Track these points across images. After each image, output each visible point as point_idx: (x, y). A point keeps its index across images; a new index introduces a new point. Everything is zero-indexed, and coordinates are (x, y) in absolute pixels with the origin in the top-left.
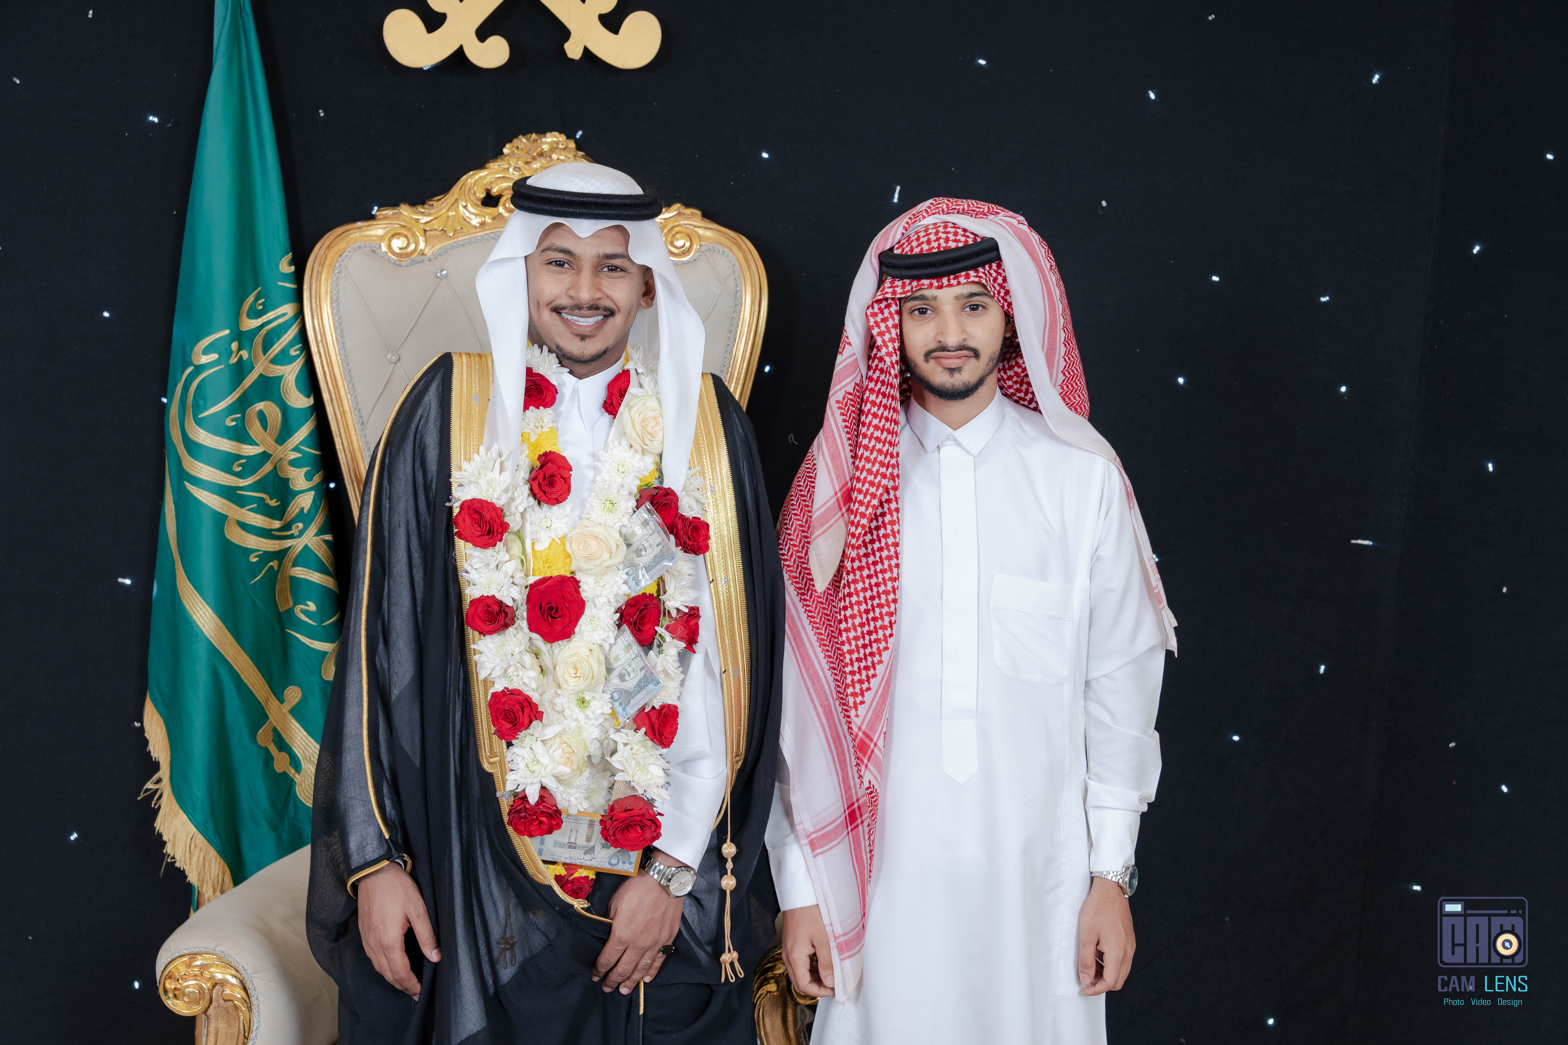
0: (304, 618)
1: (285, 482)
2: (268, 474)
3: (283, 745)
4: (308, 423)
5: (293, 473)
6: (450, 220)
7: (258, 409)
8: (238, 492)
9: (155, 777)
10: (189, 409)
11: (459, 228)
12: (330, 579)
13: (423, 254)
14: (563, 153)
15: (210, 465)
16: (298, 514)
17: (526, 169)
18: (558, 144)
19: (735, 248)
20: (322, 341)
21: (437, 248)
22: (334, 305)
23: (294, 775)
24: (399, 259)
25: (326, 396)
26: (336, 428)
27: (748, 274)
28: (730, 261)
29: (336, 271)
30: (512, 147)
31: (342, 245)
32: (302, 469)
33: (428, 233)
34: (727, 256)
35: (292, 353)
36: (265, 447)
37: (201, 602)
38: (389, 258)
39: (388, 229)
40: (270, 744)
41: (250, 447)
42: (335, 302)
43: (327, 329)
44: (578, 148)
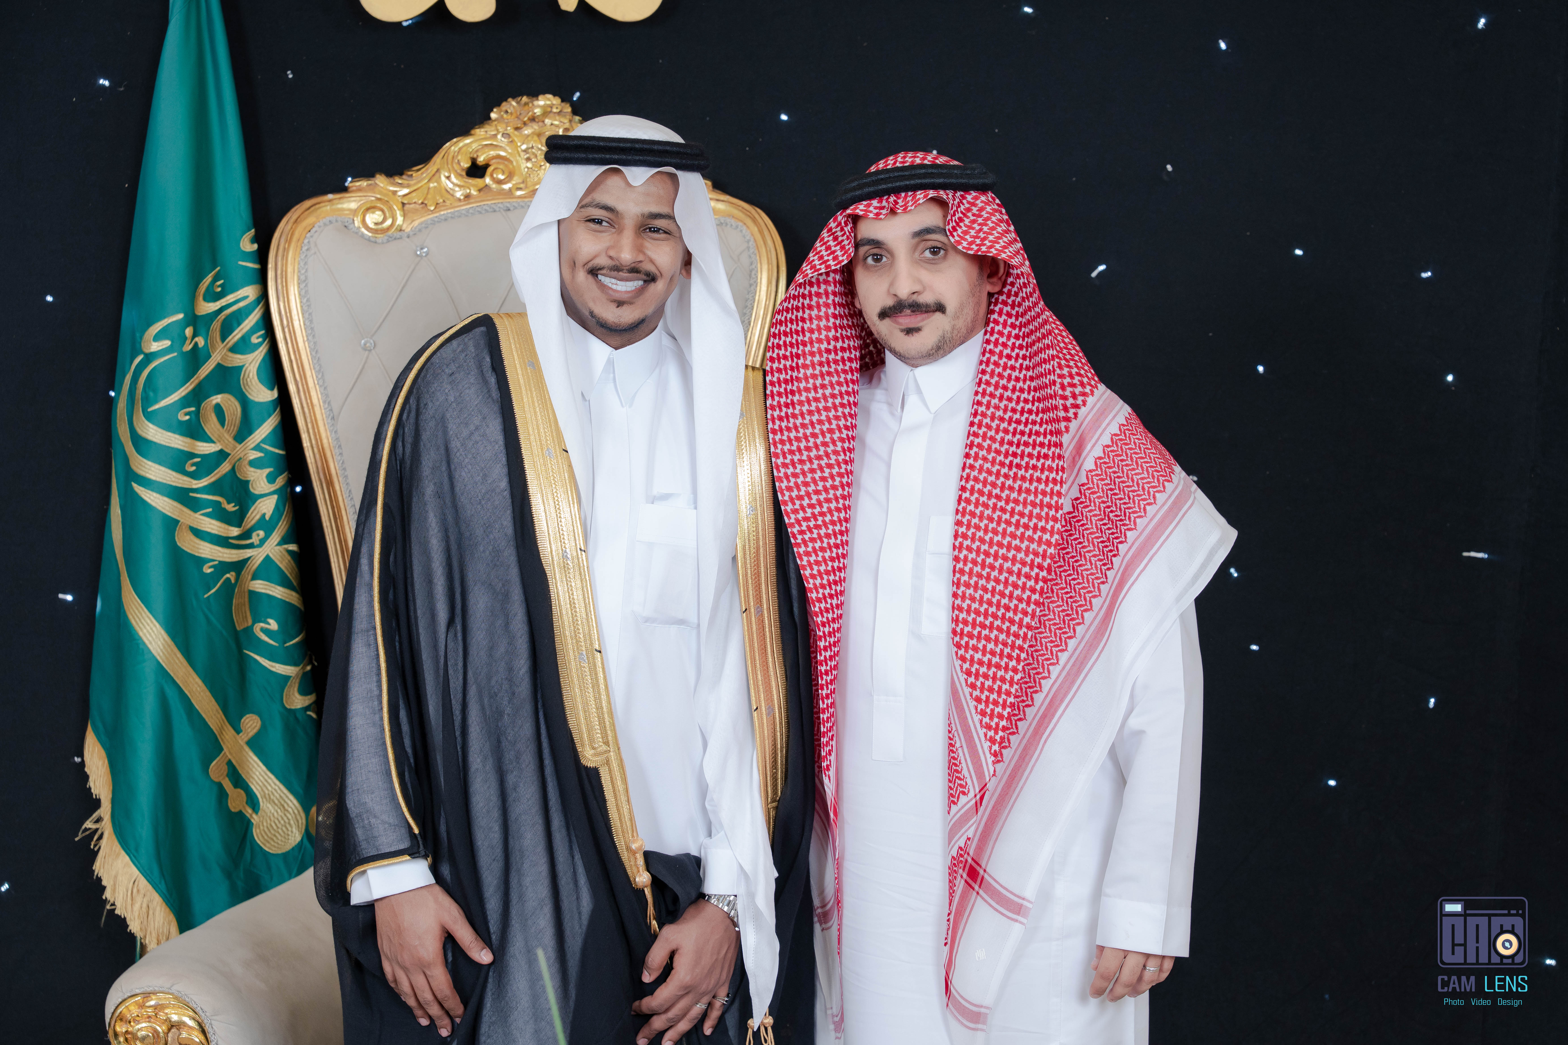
0: (264, 637)
1: (245, 484)
2: (225, 475)
3: (238, 780)
4: (272, 417)
5: (253, 474)
6: (431, 191)
7: (214, 402)
8: (191, 494)
9: (95, 816)
10: (138, 402)
11: (441, 201)
12: (294, 594)
13: (401, 230)
14: (557, 118)
15: (160, 464)
16: (259, 521)
17: (516, 136)
18: (552, 107)
19: (749, 222)
20: (288, 325)
21: (416, 223)
22: (302, 286)
23: (251, 815)
24: (374, 235)
25: (292, 388)
26: (303, 422)
27: (764, 250)
28: (744, 237)
29: (304, 249)
30: (501, 111)
31: (311, 220)
32: (264, 470)
33: (407, 206)
34: (741, 231)
35: (255, 340)
36: (222, 445)
37: (148, 617)
38: (363, 234)
39: (362, 202)
40: (224, 778)
41: (205, 444)
42: (303, 283)
43: (294, 312)
44: (575, 112)
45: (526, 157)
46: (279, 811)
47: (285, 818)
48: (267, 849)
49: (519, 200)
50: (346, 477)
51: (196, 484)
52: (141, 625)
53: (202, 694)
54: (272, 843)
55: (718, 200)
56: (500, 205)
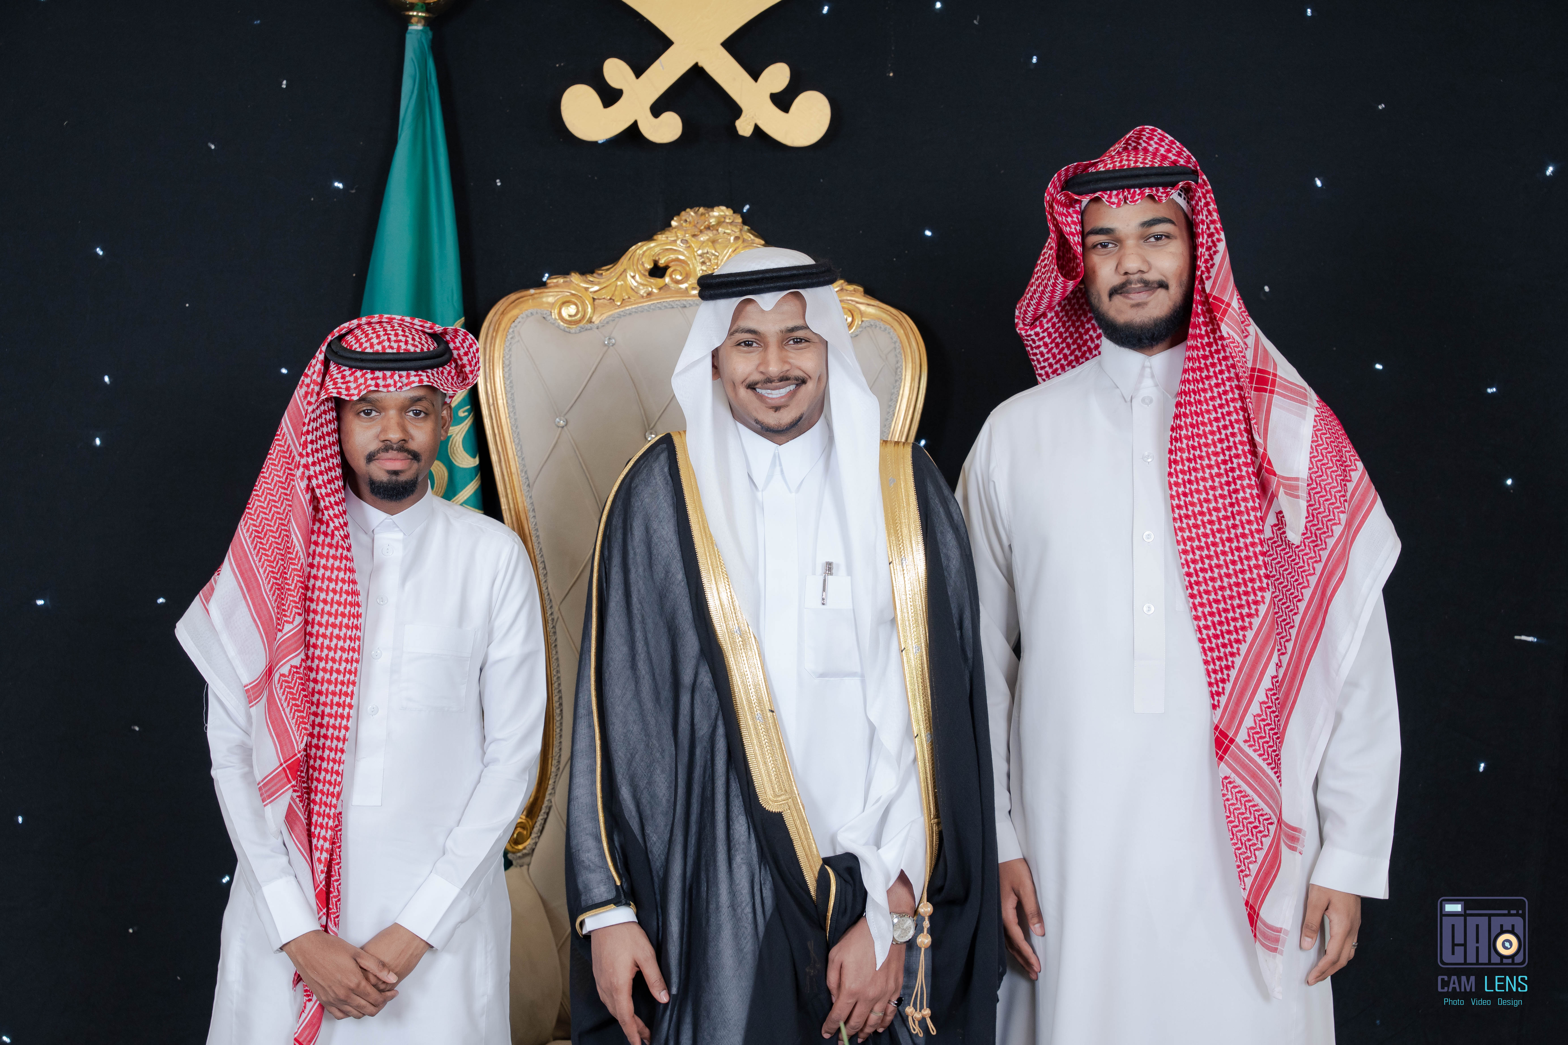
4: (473, 482)
6: (618, 288)
11: (627, 297)
13: (591, 322)
14: (729, 227)
17: (693, 242)
18: (725, 218)
19: (896, 325)
20: (493, 404)
21: (604, 316)
22: (506, 370)
24: (568, 326)
25: (494, 458)
26: (503, 488)
27: (909, 350)
28: (892, 338)
29: (509, 337)
30: (681, 220)
31: (515, 312)
33: (597, 301)
34: (889, 333)
35: (461, 414)
38: (559, 325)
39: (558, 297)
42: (507, 367)
43: (499, 392)
44: (744, 223)
50: (538, 536)
55: (868, 305)
56: (677, 303)
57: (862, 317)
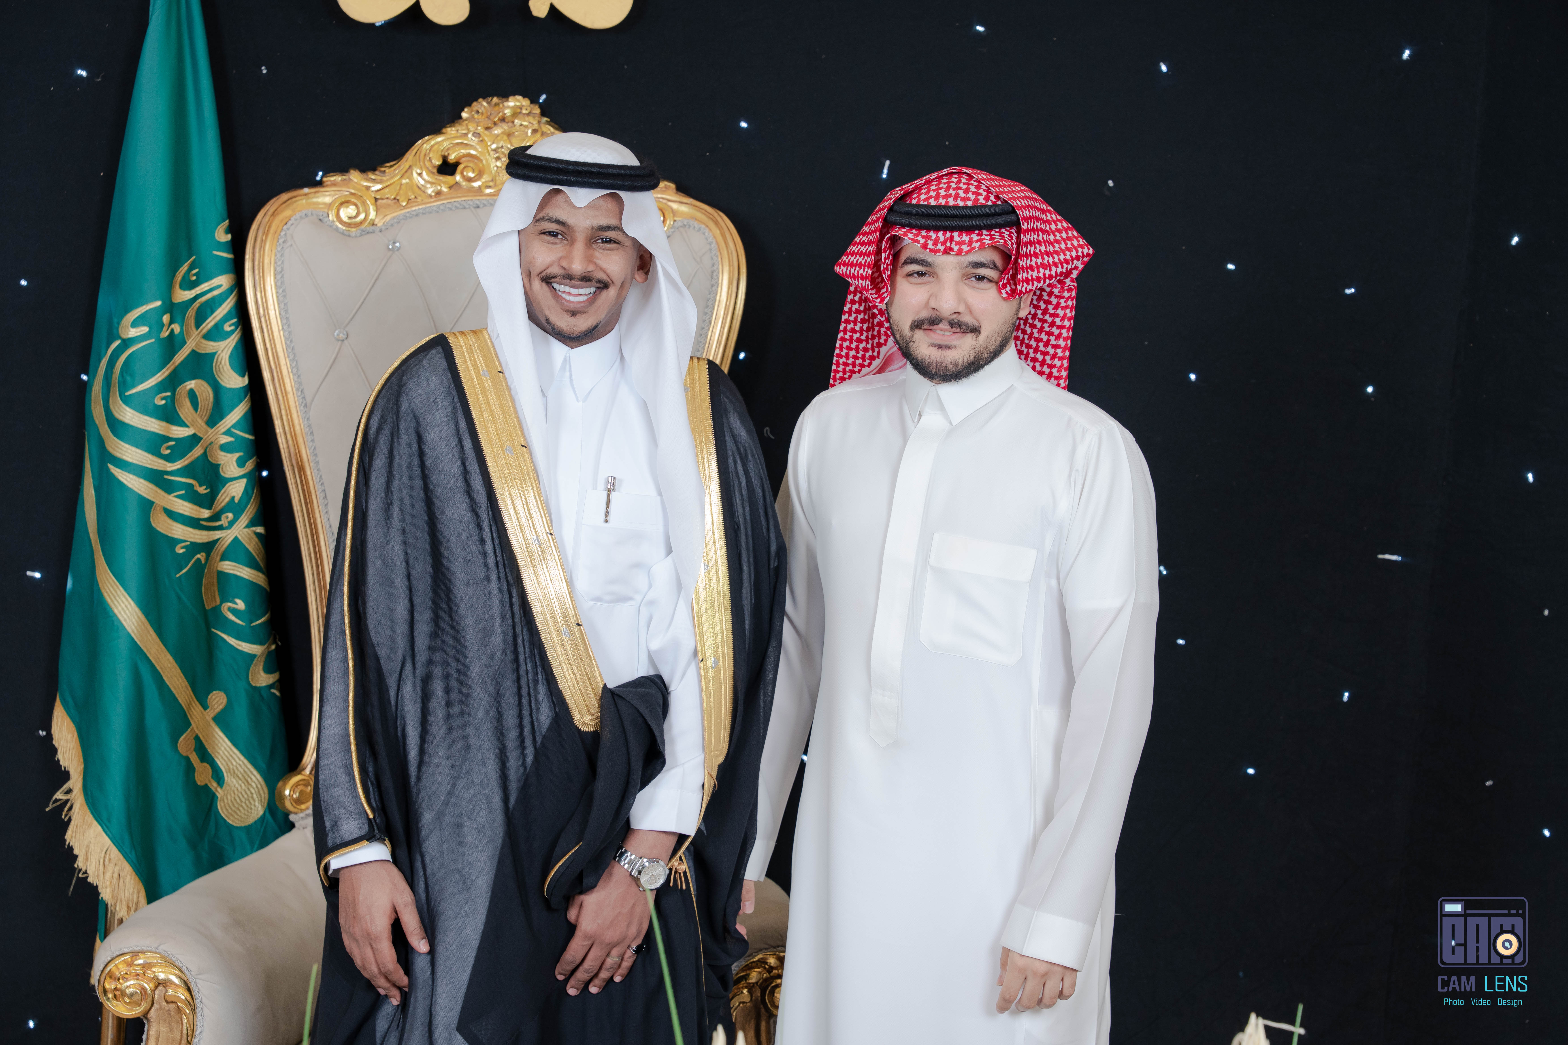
0: (232, 617)
1: (216, 468)
2: (198, 458)
3: (205, 755)
4: (242, 404)
5: (223, 458)
6: (403, 187)
7: (188, 387)
8: (166, 477)
9: (65, 787)
10: (115, 386)
11: (413, 197)
12: (261, 575)
13: (373, 224)
14: (527, 119)
15: (137, 446)
16: (228, 504)
17: (486, 135)
18: (521, 109)
19: (712, 225)
20: (264, 315)
21: (388, 218)
22: (279, 277)
23: (216, 789)
24: (347, 229)
25: (266, 375)
26: (277, 409)
27: (726, 252)
29: (281, 241)
30: (472, 111)
31: (287, 213)
32: (234, 454)
33: (380, 202)
34: (704, 233)
35: (227, 328)
36: (195, 429)
37: (123, 595)
38: (337, 228)
39: (336, 196)
40: (192, 753)
41: (179, 428)
42: (279, 274)
43: (270, 302)
44: (543, 114)
45: (495, 156)
46: (243, 785)
47: (249, 793)
48: (231, 822)
49: (488, 198)
50: (317, 463)
51: (170, 467)
52: (116, 603)
53: (173, 670)
54: (236, 816)
55: (681, 203)
56: (469, 202)
57: (674, 216)
